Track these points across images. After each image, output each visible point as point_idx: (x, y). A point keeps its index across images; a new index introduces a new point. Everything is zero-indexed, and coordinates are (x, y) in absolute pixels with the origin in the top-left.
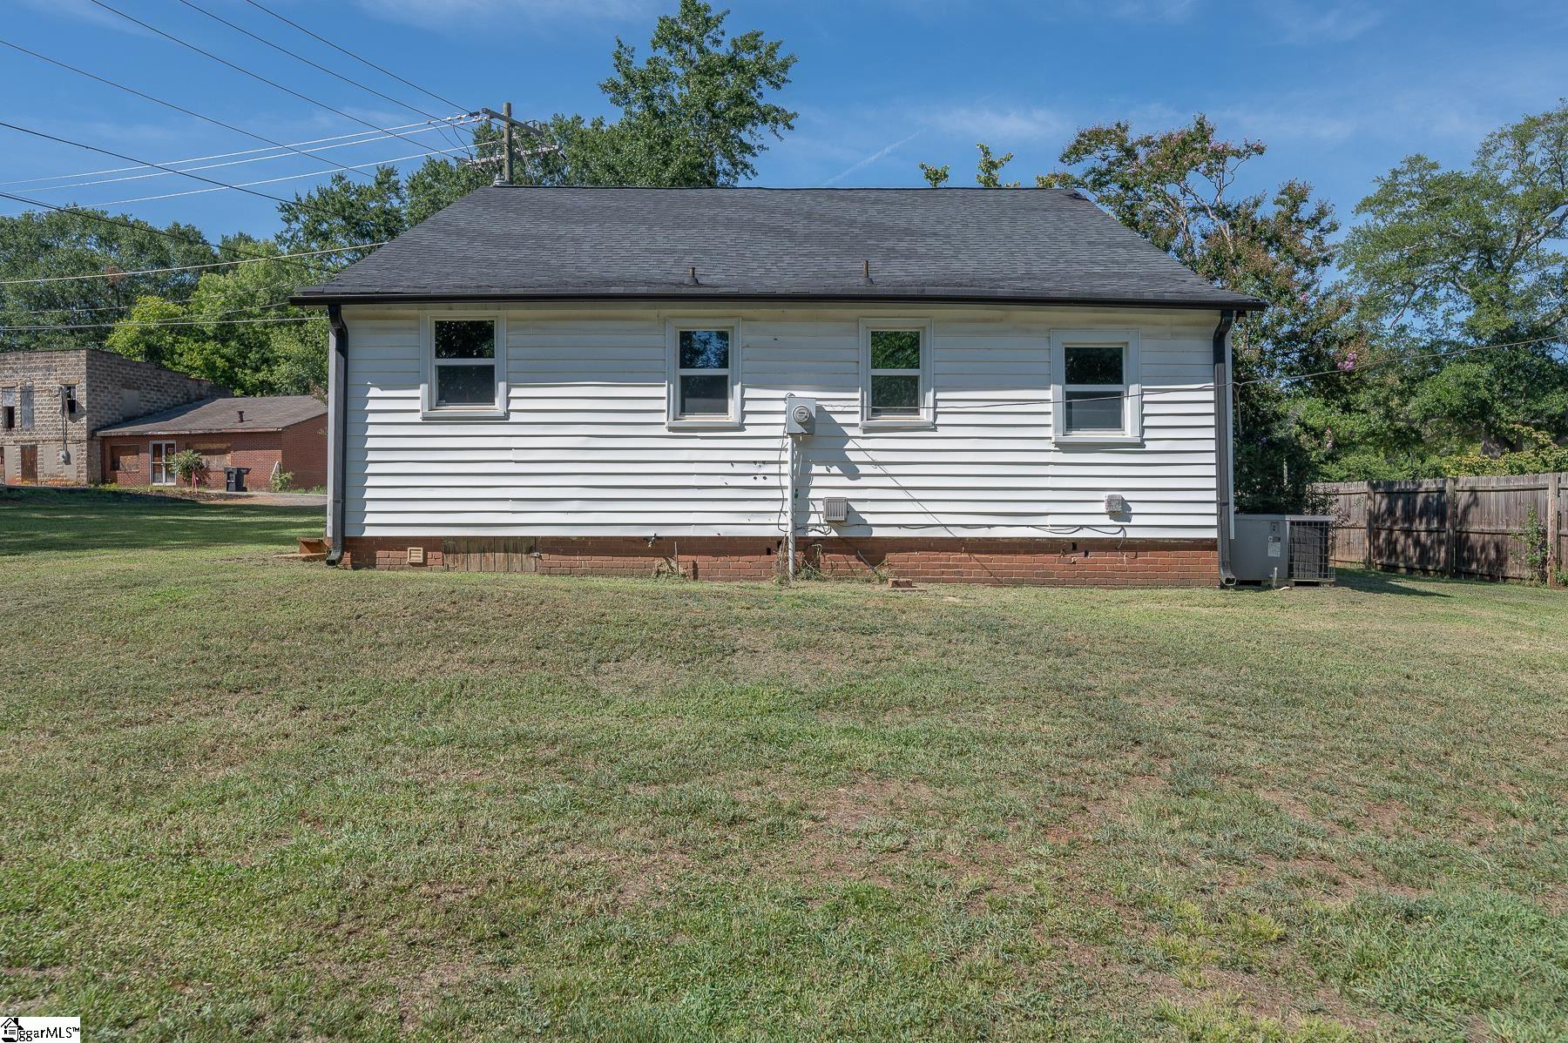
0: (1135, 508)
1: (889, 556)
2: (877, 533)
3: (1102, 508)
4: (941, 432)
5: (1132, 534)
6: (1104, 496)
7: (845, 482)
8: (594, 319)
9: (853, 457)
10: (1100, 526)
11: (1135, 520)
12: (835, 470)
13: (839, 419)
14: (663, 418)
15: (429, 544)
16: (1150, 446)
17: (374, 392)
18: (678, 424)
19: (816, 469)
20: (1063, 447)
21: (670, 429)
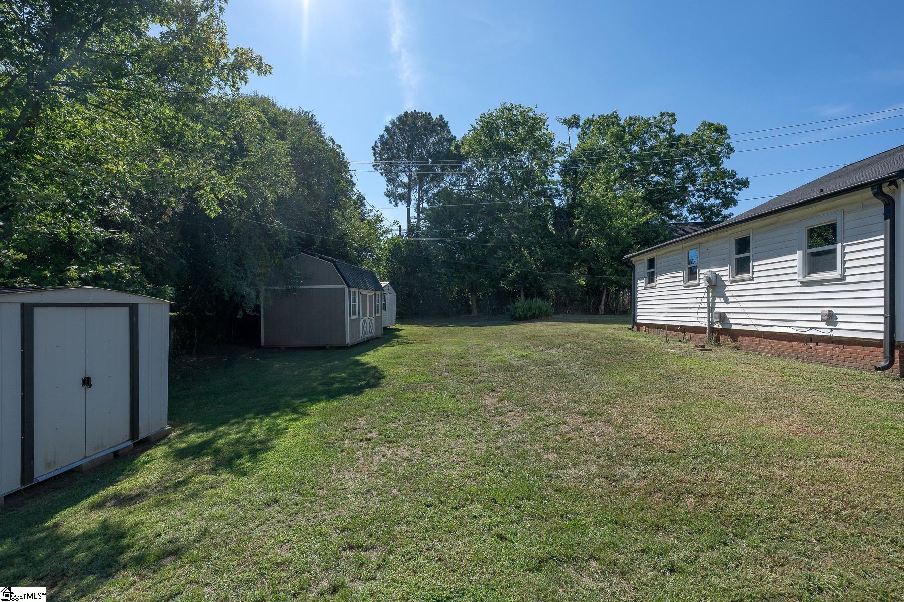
0: (840, 318)
1: (740, 338)
2: (734, 327)
3: (819, 318)
4: (756, 281)
5: (836, 334)
6: (819, 311)
7: (725, 305)
8: (670, 252)
9: (727, 294)
10: (820, 328)
11: (839, 326)
12: (722, 300)
13: (723, 278)
14: (681, 283)
15: (647, 325)
16: (848, 280)
17: (639, 282)
18: (687, 285)
19: (717, 300)
20: (804, 284)
21: (684, 287)
